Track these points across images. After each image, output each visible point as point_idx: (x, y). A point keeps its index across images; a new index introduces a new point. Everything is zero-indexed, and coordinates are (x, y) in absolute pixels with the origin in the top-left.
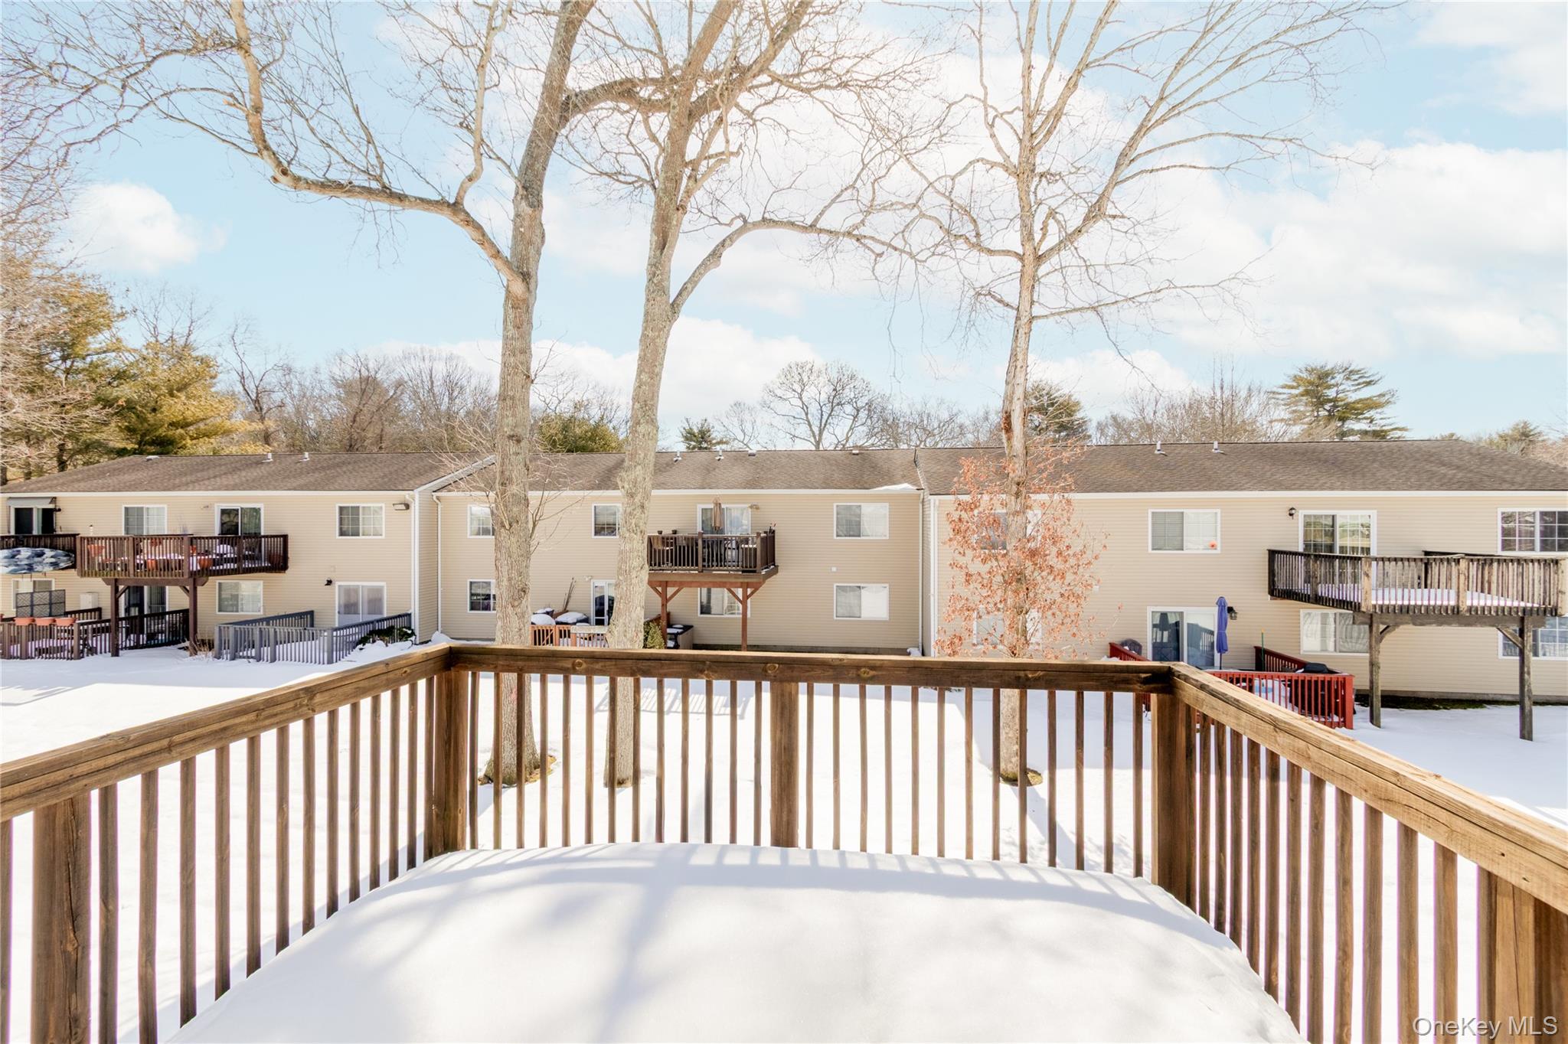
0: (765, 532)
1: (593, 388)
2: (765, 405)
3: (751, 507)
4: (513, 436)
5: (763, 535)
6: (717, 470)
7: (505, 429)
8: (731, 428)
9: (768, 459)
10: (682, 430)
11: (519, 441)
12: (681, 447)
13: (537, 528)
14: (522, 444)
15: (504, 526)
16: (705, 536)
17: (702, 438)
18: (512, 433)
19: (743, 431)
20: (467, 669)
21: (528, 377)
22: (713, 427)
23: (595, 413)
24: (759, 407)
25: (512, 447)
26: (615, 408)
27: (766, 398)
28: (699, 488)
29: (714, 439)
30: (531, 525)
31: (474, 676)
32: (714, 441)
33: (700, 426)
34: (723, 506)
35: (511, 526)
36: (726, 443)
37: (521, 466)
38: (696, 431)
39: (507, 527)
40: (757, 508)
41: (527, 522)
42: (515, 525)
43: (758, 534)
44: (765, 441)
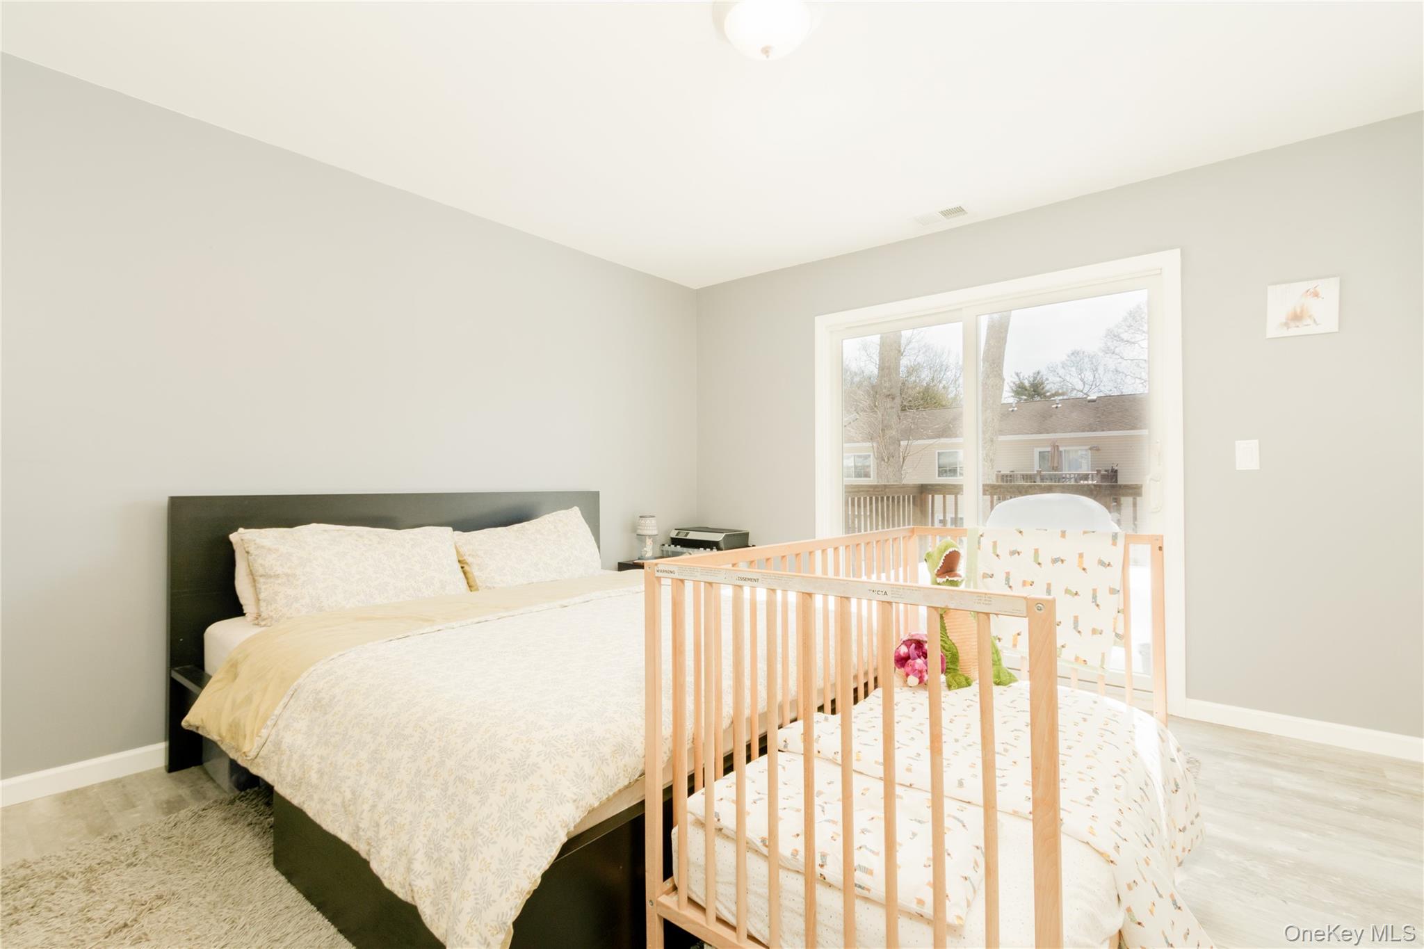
0: (1106, 471)
1: (924, 353)
2: (1108, 351)
3: (1091, 449)
4: (889, 395)
5: (1103, 472)
6: (1054, 417)
7: (884, 391)
8: (1068, 378)
9: (1110, 404)
10: (1012, 385)
11: (893, 399)
12: (1012, 400)
13: (905, 462)
14: (896, 400)
15: (884, 460)
16: (1043, 473)
17: (1034, 391)
18: (888, 393)
19: (1082, 380)
20: (930, 494)
21: (900, 351)
22: (1047, 379)
23: (925, 376)
24: (1101, 354)
25: (889, 403)
26: (944, 369)
27: (1109, 344)
28: (1036, 433)
29: (1048, 391)
30: (901, 460)
31: (933, 497)
32: (1048, 394)
33: (1031, 379)
34: (1061, 449)
35: (888, 459)
36: (1063, 394)
37: (895, 416)
38: (1027, 384)
39: (886, 460)
40: (1098, 450)
41: (899, 457)
42: (891, 459)
43: (1099, 471)
44: (1109, 388)
